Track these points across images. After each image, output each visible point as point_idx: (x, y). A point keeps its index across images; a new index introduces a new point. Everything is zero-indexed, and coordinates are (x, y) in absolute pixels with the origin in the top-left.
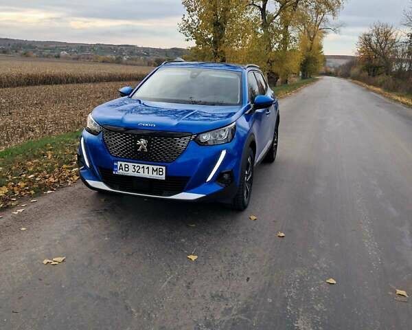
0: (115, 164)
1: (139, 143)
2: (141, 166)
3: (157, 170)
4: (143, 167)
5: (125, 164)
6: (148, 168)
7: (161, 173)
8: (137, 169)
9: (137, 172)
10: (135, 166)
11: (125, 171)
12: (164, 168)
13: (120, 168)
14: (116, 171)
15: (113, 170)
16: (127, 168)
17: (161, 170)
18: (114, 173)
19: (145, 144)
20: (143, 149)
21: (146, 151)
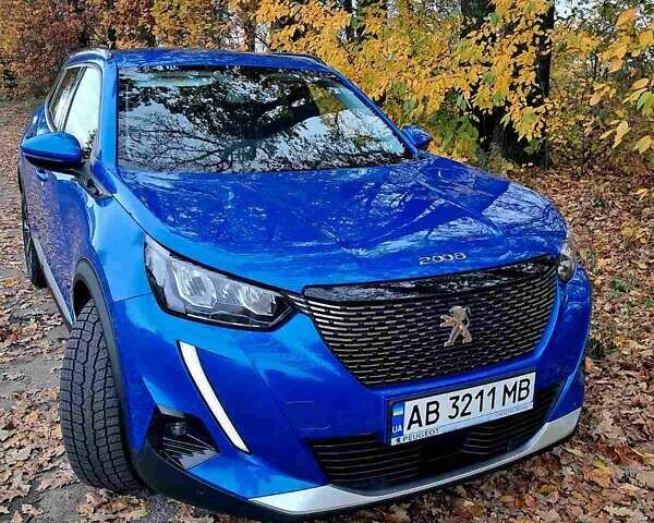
0: (397, 413)
1: (447, 321)
2: (474, 391)
3: (514, 388)
4: (481, 393)
5: (429, 404)
6: (493, 390)
7: (524, 393)
8: (461, 405)
9: (463, 414)
10: (457, 398)
11: (428, 423)
12: (532, 376)
13: (411, 422)
14: (401, 433)
15: (390, 435)
16: (436, 411)
17: (524, 385)
18: (394, 442)
19: (465, 322)
20: (461, 337)
21: (468, 339)
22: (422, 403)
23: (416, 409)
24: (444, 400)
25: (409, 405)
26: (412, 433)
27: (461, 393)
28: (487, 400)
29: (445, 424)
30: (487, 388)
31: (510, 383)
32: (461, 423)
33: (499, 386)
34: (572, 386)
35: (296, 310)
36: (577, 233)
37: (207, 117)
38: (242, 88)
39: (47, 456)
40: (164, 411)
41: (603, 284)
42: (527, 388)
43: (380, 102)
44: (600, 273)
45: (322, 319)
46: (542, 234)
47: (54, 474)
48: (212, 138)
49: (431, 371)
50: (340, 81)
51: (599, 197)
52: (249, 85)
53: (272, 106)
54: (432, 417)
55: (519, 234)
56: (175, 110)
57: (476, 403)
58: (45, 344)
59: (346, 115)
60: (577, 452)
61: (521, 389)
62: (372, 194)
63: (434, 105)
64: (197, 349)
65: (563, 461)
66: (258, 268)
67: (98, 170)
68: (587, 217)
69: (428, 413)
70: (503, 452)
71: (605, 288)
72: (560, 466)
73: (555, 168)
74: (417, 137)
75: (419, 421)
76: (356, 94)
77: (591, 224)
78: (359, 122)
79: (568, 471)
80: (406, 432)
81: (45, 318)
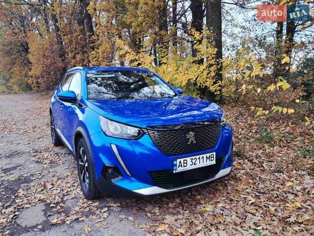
0: (175, 163)
1: (188, 136)
2: (197, 157)
3: (209, 157)
4: (199, 158)
5: (184, 160)
6: (203, 157)
7: (212, 159)
8: (194, 161)
9: (194, 164)
10: (192, 159)
11: (184, 166)
12: (214, 153)
13: (179, 166)
14: (176, 169)
15: (173, 170)
16: (186, 163)
17: (212, 156)
18: (174, 172)
19: (193, 137)
20: (192, 142)
21: (195, 142)
22: (182, 160)
23: (180, 162)
24: (188, 159)
25: (178, 161)
26: (180, 169)
27: (193, 157)
28: (201, 160)
29: (189, 167)
30: (201, 156)
31: (208, 155)
32: (194, 167)
33: (205, 156)
34: (228, 158)
35: (145, 133)
36: (234, 123)
37: (112, 88)
38: (122, 78)
39: (65, 191)
40: (106, 165)
41: (242, 137)
42: (213, 157)
43: (168, 83)
44: (241, 134)
45: (152, 135)
46: (217, 114)
47: (68, 196)
48: (114, 93)
49: (184, 151)
50: (154, 75)
51: (240, 112)
52: (125, 77)
53: (132, 84)
54: (185, 165)
55: (210, 114)
56: (99, 85)
57: (198, 161)
58: (61, 162)
59: (156, 87)
60: (232, 182)
61: (211, 157)
62: (166, 106)
63: (184, 84)
64: (116, 145)
65: (228, 185)
66: (135, 122)
67: (82, 101)
68: (237, 119)
69: (184, 163)
70: (208, 178)
71: (242, 139)
72: (227, 186)
73: (226, 104)
74: (179, 91)
75: (181, 166)
76: (160, 79)
77: (238, 121)
78: (161, 89)
79: (229, 188)
80: (178, 169)
81: (60, 155)
